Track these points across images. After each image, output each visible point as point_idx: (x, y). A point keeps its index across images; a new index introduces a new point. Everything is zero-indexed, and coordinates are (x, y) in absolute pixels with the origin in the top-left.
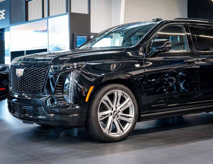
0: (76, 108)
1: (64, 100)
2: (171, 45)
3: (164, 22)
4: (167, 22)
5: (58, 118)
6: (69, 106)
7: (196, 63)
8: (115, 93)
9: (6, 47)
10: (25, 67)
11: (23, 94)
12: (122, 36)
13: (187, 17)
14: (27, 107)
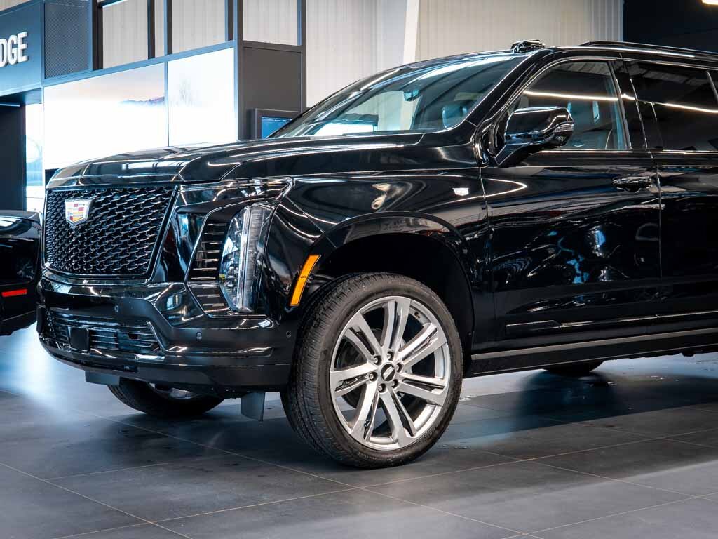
0: (260, 327)
1: (222, 299)
2: (569, 126)
3: (548, 52)
4: (559, 54)
5: (201, 358)
6: (237, 320)
7: (653, 189)
8: (387, 308)
9: (31, 155)
10: (93, 193)
11: (85, 282)
12: (410, 99)
13: (620, 40)
14: (100, 323)
